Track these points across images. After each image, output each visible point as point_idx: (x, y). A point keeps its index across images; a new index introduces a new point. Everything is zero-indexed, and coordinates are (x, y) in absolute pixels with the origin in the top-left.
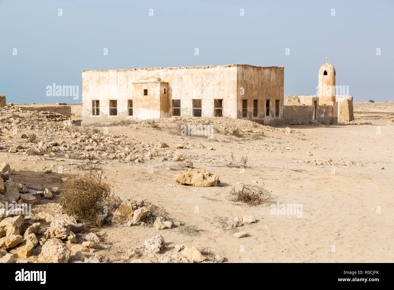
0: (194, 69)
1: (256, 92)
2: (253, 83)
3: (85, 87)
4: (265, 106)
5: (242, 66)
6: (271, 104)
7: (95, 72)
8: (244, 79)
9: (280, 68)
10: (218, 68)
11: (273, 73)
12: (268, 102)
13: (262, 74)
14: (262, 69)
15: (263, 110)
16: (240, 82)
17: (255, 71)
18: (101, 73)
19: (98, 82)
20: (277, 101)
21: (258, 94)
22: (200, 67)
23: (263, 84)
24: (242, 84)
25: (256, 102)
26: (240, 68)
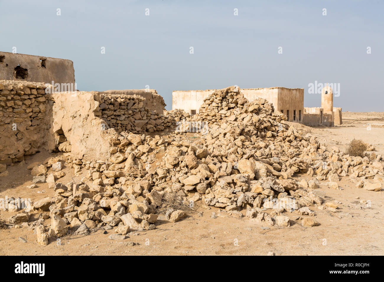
0: (249, 90)
1: (288, 105)
2: (287, 99)
3: (174, 102)
4: (293, 114)
5: (281, 88)
6: (296, 113)
7: (181, 92)
8: (282, 97)
9: (302, 89)
10: (265, 90)
11: (298, 93)
12: (295, 111)
13: (292, 93)
14: (292, 90)
15: (292, 116)
16: (279, 99)
17: (288, 92)
18: (185, 92)
19: (184, 98)
20: (300, 111)
21: (289, 106)
22: (253, 89)
23: (292, 100)
24: (281, 100)
25: (288, 111)
26: (280, 89)
